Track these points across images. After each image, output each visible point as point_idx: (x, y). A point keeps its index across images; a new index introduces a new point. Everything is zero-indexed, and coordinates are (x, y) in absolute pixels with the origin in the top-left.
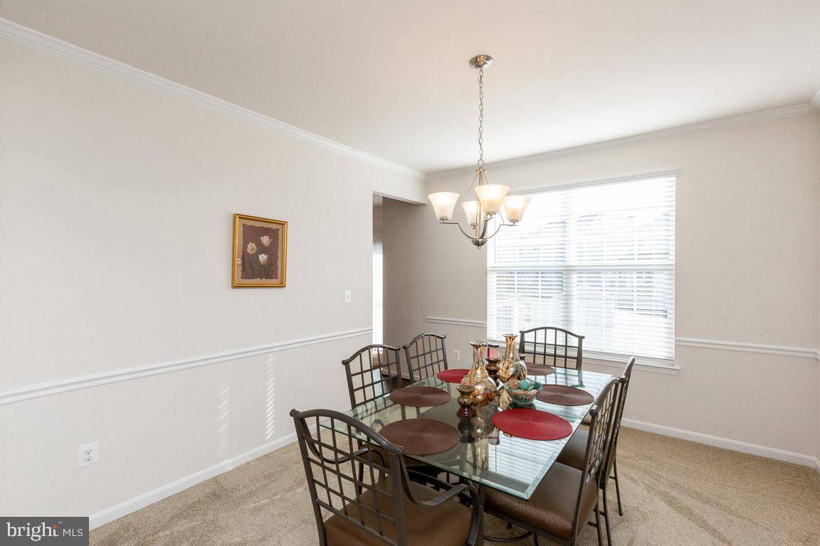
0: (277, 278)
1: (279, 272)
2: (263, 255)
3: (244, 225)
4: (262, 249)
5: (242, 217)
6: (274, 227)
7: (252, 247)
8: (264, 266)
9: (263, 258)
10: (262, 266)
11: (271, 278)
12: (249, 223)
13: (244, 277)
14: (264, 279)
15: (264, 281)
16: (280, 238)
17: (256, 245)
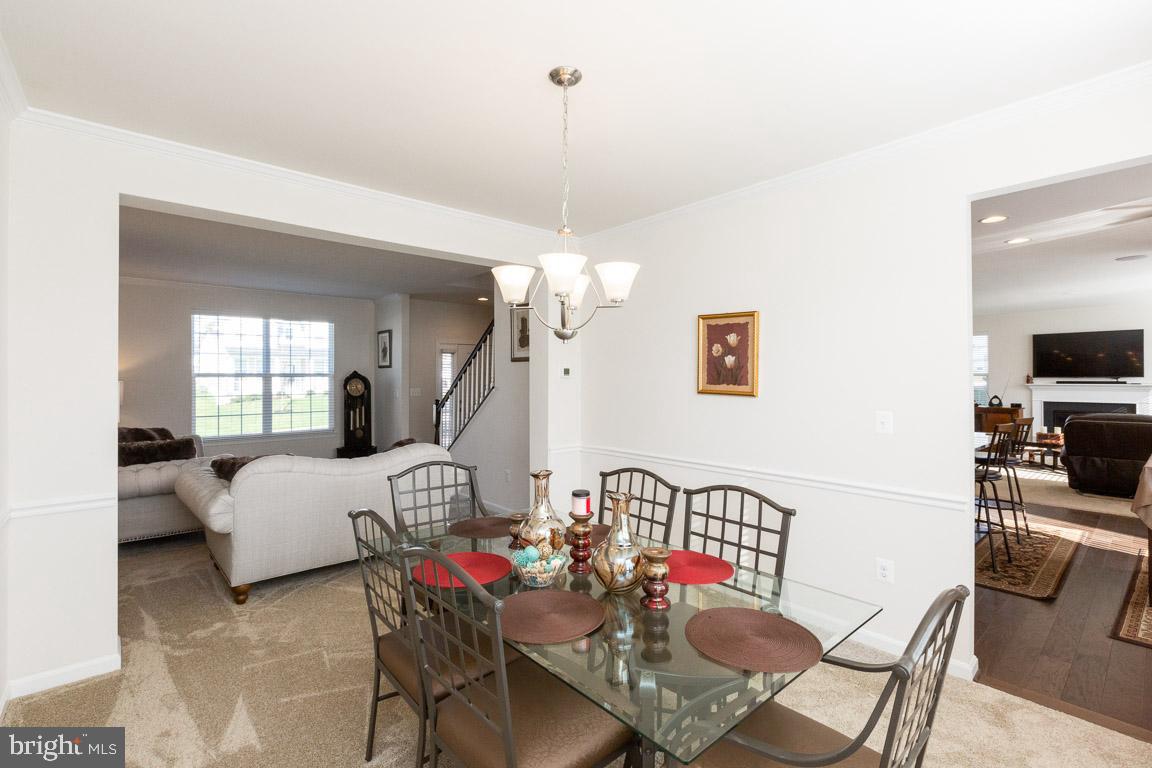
0: (747, 384)
1: (749, 376)
2: (730, 356)
3: (708, 325)
4: (729, 350)
5: (704, 317)
6: (742, 320)
7: (717, 349)
8: (731, 369)
9: (730, 360)
10: (729, 370)
11: (739, 385)
12: (713, 322)
13: (709, 382)
14: (731, 386)
15: (732, 388)
16: (750, 334)
17: (722, 346)
